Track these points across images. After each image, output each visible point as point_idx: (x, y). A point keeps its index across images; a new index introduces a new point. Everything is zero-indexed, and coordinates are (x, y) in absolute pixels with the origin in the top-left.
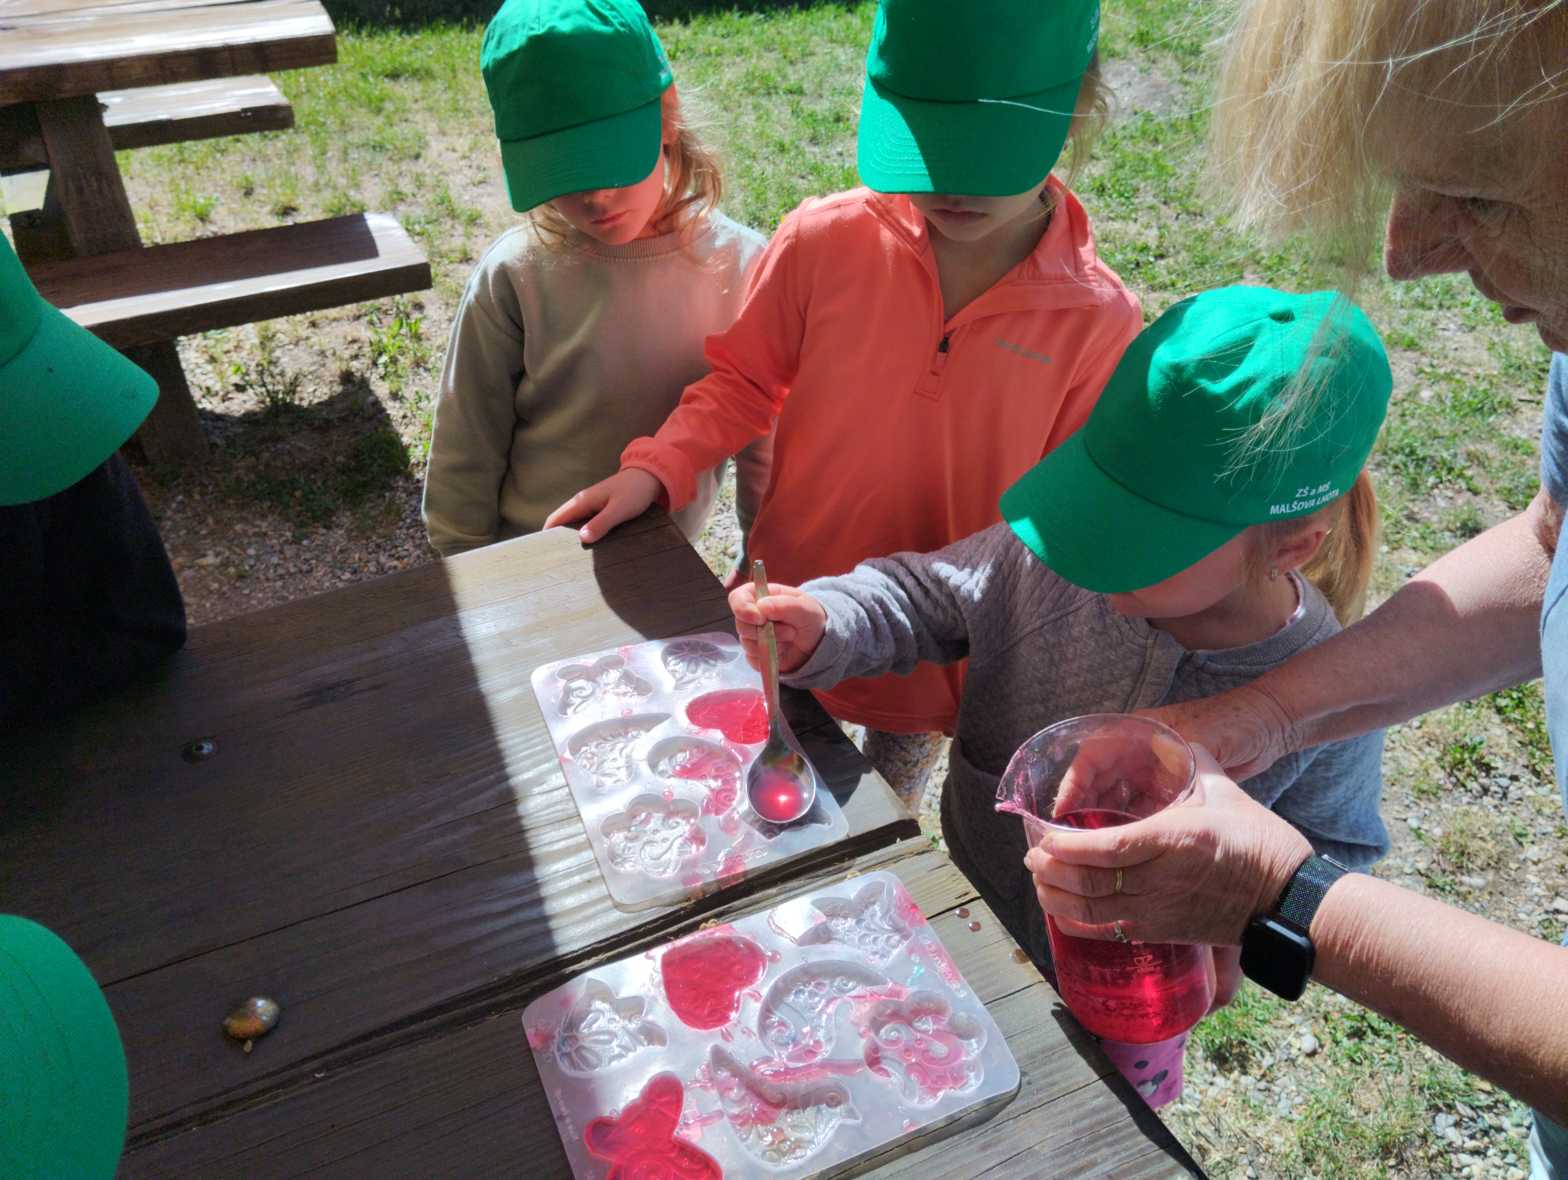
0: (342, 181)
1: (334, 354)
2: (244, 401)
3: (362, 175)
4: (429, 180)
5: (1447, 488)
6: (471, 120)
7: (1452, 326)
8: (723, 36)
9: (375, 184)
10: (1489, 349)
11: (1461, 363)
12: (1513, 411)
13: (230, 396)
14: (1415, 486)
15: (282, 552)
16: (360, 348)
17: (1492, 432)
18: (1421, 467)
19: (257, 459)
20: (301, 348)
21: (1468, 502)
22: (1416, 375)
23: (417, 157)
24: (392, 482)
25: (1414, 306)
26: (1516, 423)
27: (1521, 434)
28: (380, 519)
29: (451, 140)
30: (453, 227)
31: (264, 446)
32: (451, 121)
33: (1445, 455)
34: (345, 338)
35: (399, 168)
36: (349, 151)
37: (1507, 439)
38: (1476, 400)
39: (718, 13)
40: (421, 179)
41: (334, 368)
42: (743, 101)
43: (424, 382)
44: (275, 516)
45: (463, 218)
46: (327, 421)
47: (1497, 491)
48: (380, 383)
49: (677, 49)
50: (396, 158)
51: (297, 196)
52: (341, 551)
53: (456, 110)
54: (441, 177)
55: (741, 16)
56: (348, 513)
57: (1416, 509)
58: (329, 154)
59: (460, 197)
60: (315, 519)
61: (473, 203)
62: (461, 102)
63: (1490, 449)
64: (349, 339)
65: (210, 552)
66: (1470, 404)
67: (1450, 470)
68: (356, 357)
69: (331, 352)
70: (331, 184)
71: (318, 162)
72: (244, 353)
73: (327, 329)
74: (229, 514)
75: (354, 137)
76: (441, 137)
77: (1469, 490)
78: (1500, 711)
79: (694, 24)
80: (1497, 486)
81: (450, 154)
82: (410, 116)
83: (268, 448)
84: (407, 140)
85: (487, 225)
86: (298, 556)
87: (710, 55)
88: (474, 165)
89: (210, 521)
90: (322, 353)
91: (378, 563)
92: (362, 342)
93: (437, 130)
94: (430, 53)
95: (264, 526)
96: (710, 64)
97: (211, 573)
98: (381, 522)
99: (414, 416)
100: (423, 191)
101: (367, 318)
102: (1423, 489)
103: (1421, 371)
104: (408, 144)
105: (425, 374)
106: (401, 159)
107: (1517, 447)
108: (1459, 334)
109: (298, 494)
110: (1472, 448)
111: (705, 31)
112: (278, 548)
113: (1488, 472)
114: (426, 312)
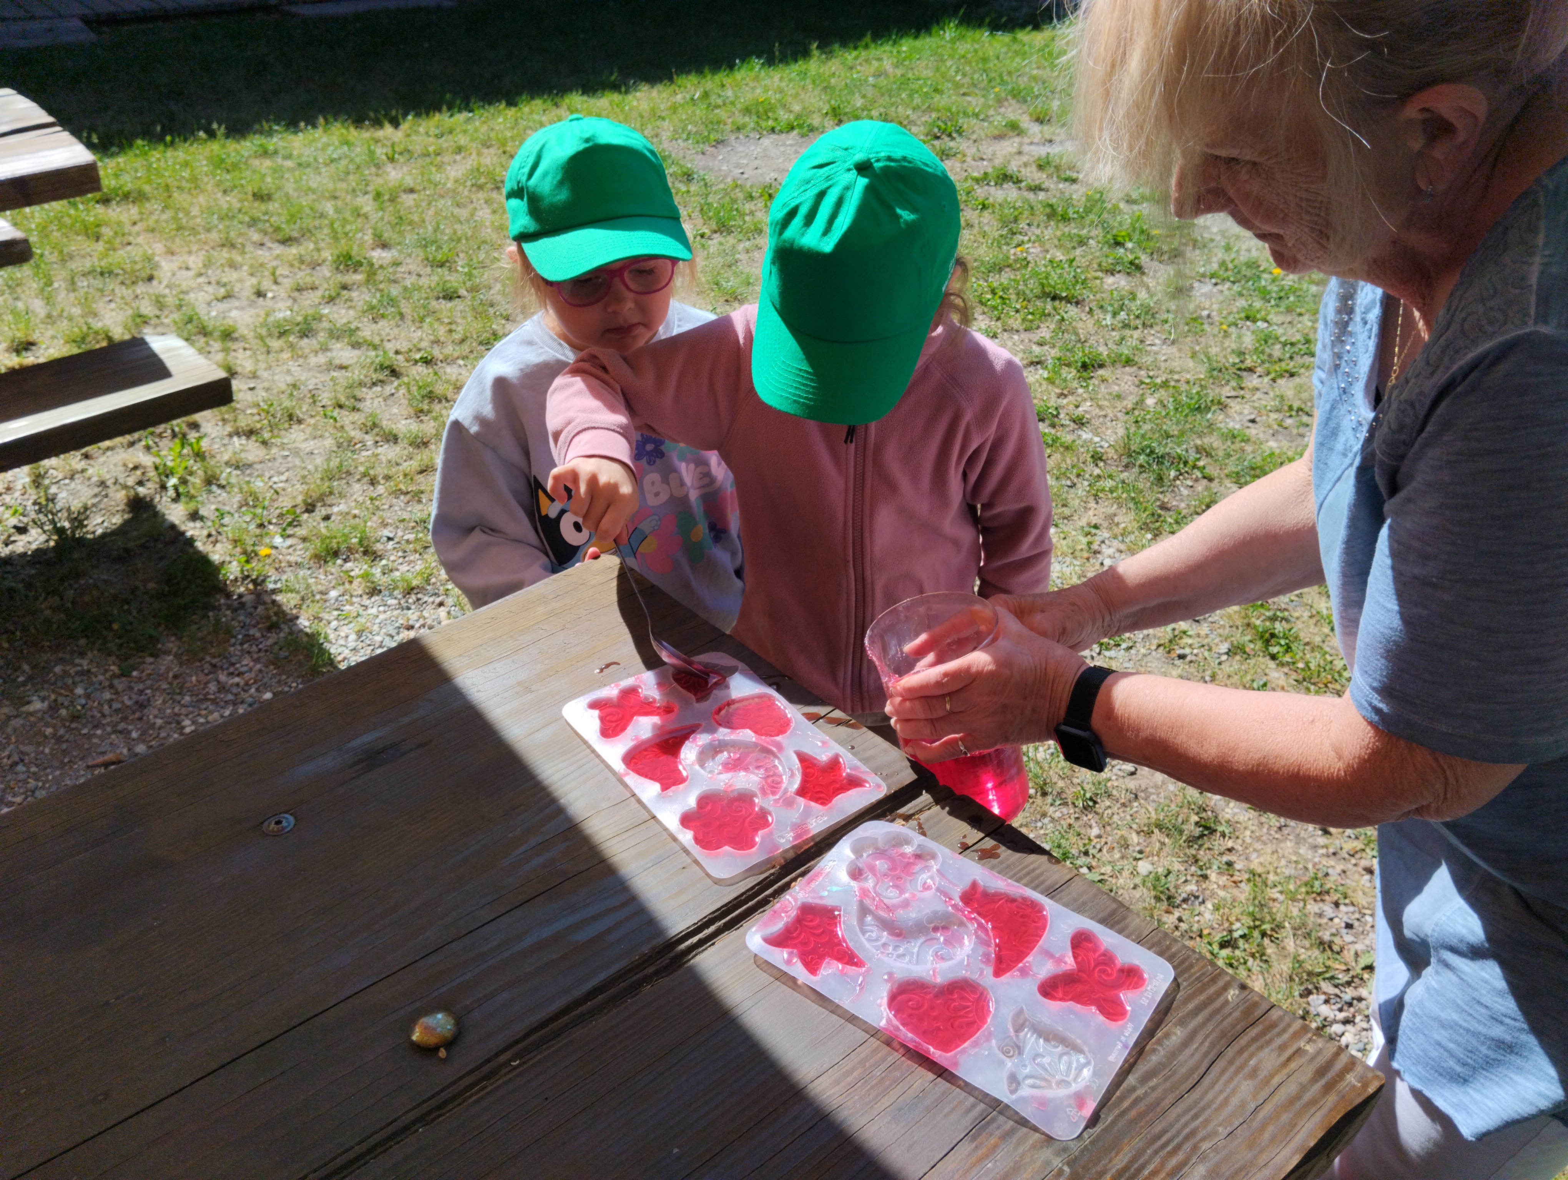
0: (76, 311)
1: (115, 483)
2: (29, 542)
3: (95, 302)
4: (171, 301)
5: (1185, 479)
6: (198, 237)
7: (1157, 341)
8: (436, 136)
9: (112, 310)
10: (1192, 357)
11: (1171, 372)
12: (1223, 407)
13: (12, 539)
14: (1160, 479)
15: (111, 686)
16: (143, 473)
17: (1211, 426)
18: (1163, 463)
19: (62, 598)
20: (77, 481)
21: (1207, 489)
22: (1138, 386)
23: (150, 278)
24: (212, 600)
25: (1123, 327)
26: (1227, 416)
27: (1234, 425)
28: (209, 638)
29: (181, 259)
30: (207, 344)
31: (66, 584)
32: (177, 240)
33: (1179, 451)
34: (125, 465)
35: (134, 291)
36: (76, 279)
37: (1225, 431)
38: (1193, 402)
39: (427, 114)
40: (161, 299)
41: (120, 497)
42: (473, 196)
43: (220, 499)
44: (95, 652)
45: (217, 334)
46: (127, 550)
47: (1227, 476)
48: (174, 506)
49: (394, 152)
50: (127, 282)
51: (34, 330)
52: (175, 677)
53: (180, 228)
54: (181, 296)
55: (451, 116)
56: (173, 639)
57: (1166, 500)
58: (56, 285)
59: (209, 313)
60: (141, 649)
61: (224, 318)
62: (184, 221)
63: (1213, 441)
64: (131, 466)
65: (35, 698)
66: (1189, 406)
67: (1186, 463)
68: (140, 483)
69: (113, 480)
70: (65, 314)
71: (46, 294)
72: (17, 494)
73: (102, 459)
74: (45, 657)
75: (76, 265)
76: (170, 257)
77: (1204, 477)
78: (1273, 657)
79: (405, 126)
80: (1226, 471)
81: (185, 273)
82: (131, 239)
83: (70, 585)
84: (135, 263)
85: (243, 338)
86: (131, 688)
87: (428, 155)
88: (213, 282)
89: (26, 667)
90: (103, 484)
91: (219, 682)
92: (145, 467)
93: (164, 250)
94: (139, 175)
95: (85, 663)
96: (431, 163)
97: (42, 719)
98: (211, 642)
99: (219, 533)
100: (166, 312)
101: (143, 443)
102: (1166, 482)
103: (1142, 383)
104: (138, 267)
105: (219, 491)
106: (133, 283)
107: (1234, 437)
108: (1164, 347)
109: (115, 626)
110: (1199, 442)
111: (417, 132)
112: (107, 683)
113: (1216, 461)
114: (202, 430)
